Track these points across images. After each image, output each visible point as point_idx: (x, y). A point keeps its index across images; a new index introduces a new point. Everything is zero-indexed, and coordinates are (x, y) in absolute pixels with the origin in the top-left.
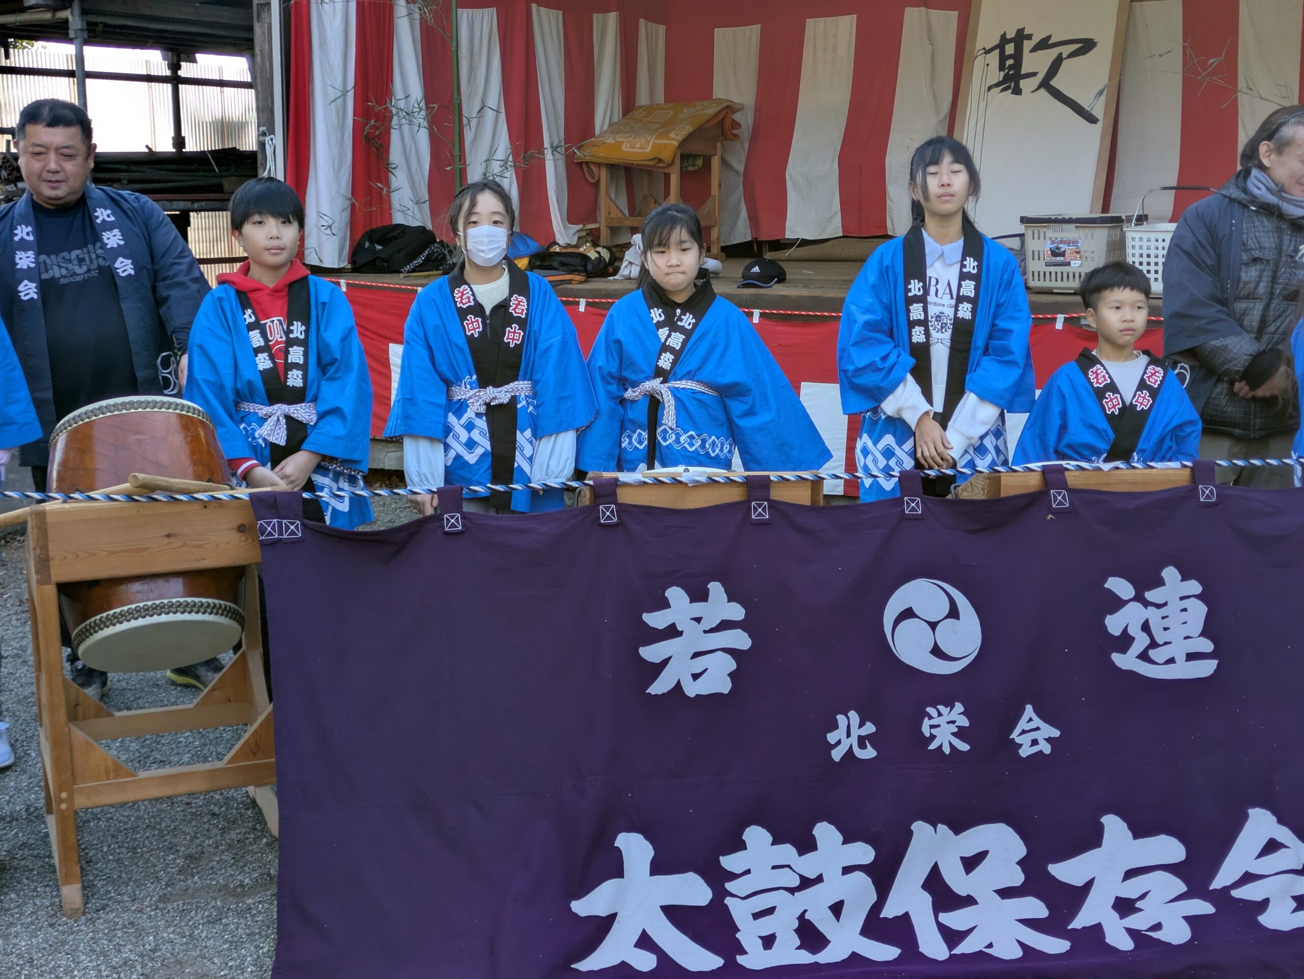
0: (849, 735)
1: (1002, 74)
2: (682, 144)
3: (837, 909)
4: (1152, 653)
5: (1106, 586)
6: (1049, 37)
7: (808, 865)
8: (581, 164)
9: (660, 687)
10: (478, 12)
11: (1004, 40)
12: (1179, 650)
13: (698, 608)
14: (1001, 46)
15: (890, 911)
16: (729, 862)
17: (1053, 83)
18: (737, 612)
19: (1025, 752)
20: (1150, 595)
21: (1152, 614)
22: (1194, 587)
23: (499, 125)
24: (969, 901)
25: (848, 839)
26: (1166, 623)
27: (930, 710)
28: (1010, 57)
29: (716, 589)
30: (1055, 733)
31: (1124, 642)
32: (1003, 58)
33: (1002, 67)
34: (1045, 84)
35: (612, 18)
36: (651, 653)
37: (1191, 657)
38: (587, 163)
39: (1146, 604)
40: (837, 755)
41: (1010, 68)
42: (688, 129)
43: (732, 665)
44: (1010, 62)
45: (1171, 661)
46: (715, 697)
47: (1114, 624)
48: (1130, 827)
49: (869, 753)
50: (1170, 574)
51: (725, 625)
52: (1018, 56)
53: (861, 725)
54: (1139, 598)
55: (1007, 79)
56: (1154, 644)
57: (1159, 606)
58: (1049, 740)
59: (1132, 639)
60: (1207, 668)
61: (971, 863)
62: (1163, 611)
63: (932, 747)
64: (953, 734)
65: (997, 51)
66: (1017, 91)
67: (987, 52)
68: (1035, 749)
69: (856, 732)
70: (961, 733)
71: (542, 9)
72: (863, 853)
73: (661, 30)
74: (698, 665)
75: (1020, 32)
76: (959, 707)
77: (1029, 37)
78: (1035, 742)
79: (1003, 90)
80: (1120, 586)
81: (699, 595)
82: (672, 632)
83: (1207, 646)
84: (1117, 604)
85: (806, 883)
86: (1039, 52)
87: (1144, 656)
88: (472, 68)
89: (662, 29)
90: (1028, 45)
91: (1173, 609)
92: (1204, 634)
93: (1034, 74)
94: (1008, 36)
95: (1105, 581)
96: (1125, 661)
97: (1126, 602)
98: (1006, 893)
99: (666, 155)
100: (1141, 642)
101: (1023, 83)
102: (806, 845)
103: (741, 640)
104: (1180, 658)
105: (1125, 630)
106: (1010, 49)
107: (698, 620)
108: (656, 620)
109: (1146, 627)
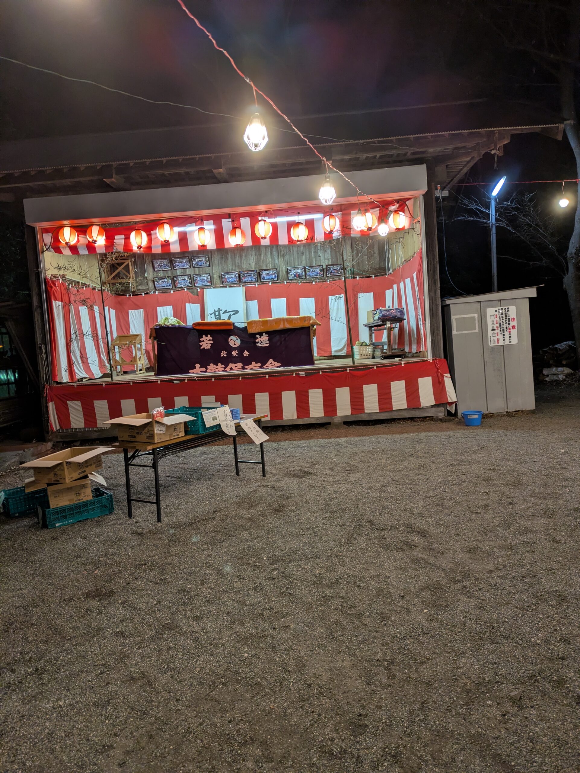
5: (256, 336)
9: (201, 347)
13: (207, 338)
24: (235, 370)
25: (222, 365)
27: (233, 351)
30: (249, 353)
37: (266, 343)
40: (222, 356)
43: (210, 345)
45: (263, 344)
46: (208, 349)
48: (256, 363)
49: (226, 355)
60: (268, 345)
61: (236, 367)
62: (263, 339)
63: (233, 355)
69: (224, 353)
70: (237, 354)
74: (206, 345)
76: (237, 351)
78: (246, 355)
82: (203, 341)
92: (268, 341)
96: (258, 344)
97: (259, 338)
98: (239, 369)
102: (217, 365)
103: (212, 342)
105: (258, 341)
108: (201, 339)
109: (261, 341)
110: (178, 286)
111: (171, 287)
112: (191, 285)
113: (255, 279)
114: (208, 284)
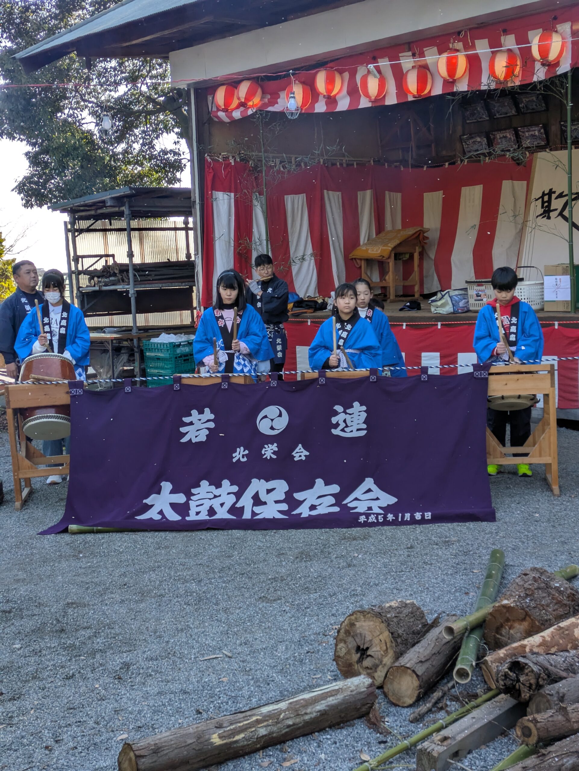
0: (239, 454)
1: (543, 210)
2: (394, 248)
3: (222, 505)
4: (345, 429)
5: (334, 408)
6: (563, 192)
7: (217, 492)
8: (352, 259)
9: (184, 440)
10: (296, 197)
11: (544, 194)
12: (354, 428)
13: (201, 416)
14: (542, 197)
15: (238, 505)
16: (194, 491)
17: (564, 213)
18: (212, 417)
19: (296, 459)
20: (348, 411)
21: (348, 417)
22: (364, 408)
23: (308, 245)
24: (265, 503)
25: (232, 484)
26: (352, 420)
27: (266, 446)
28: (546, 202)
29: (207, 410)
30: (308, 454)
31: (337, 425)
32: (543, 202)
33: (542, 207)
34: (561, 214)
35: (368, 193)
36: (183, 430)
37: (358, 430)
38: (355, 259)
39: (346, 413)
40: (234, 460)
41: (546, 207)
42: (397, 242)
43: (207, 432)
44: (546, 204)
45: (352, 431)
46: (201, 442)
47: (334, 420)
48: (325, 483)
49: (245, 459)
50: (356, 404)
51: (208, 421)
52: (549, 201)
53: (244, 451)
54: (344, 412)
55: (545, 212)
56: (347, 426)
57: (350, 414)
58: (305, 456)
59: (339, 425)
60: (363, 433)
61: (269, 491)
62: (352, 416)
63: (264, 457)
64: (272, 453)
65: (541, 199)
66: (549, 218)
67: (537, 200)
68: (300, 458)
69: (242, 453)
70: (274, 453)
71: (330, 192)
72: (235, 488)
73: (398, 197)
74: (198, 433)
75: (551, 190)
76: (275, 445)
77: (554, 192)
78: (300, 456)
79: (543, 217)
80: (339, 408)
81: (201, 412)
82: (191, 423)
83: (365, 426)
84: (336, 413)
85: (215, 497)
86: (559, 199)
87: (343, 430)
88: (293, 220)
89: (399, 195)
90: (554, 196)
91: (355, 416)
92: (364, 423)
93: (556, 210)
94: (546, 193)
95: (334, 406)
96: (335, 432)
97: (340, 413)
98: (277, 502)
99: (386, 254)
100: (342, 425)
101: (551, 214)
102: (218, 485)
103: (212, 425)
104: (355, 430)
105: (338, 422)
106: (546, 198)
107: (200, 420)
108: (186, 420)
109: (345, 421)
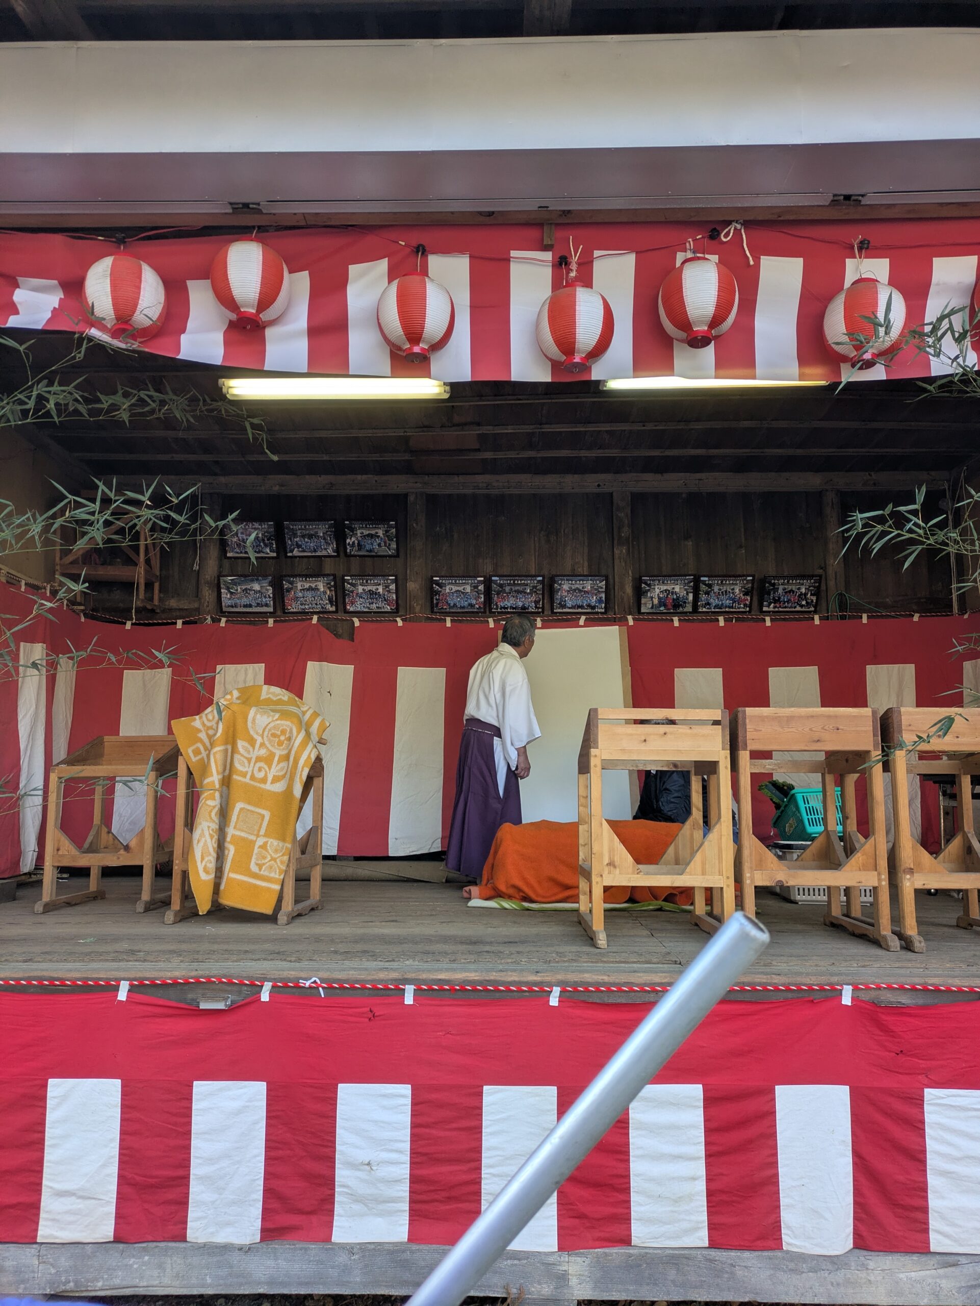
110: (293, 607)
111: (271, 610)
112: (333, 609)
113: (536, 602)
114: (388, 608)
